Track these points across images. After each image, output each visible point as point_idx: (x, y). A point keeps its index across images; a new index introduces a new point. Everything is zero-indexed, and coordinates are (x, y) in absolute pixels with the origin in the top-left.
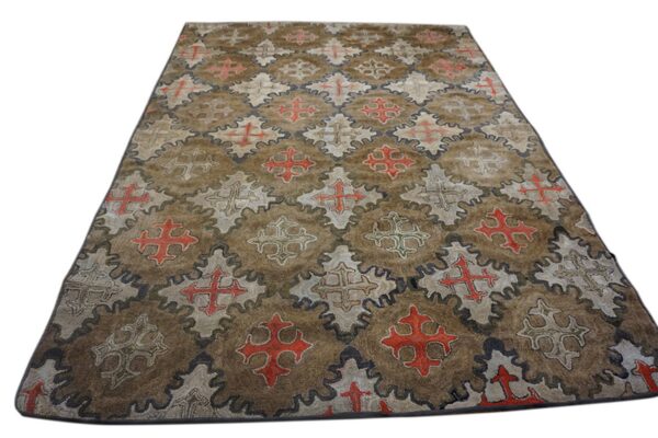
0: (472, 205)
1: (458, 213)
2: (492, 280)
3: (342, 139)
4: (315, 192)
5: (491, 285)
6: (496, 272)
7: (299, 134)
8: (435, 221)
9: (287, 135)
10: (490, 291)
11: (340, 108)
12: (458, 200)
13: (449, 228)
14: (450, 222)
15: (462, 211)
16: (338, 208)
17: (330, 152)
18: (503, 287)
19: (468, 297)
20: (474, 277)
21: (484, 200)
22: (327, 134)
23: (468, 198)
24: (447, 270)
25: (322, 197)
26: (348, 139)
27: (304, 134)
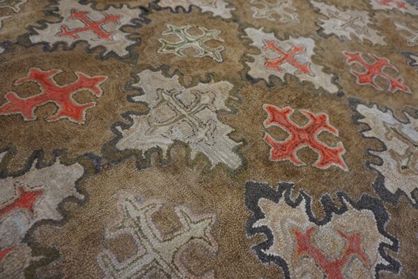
0: (126, 115)
1: (141, 92)
2: (65, 31)
5: (64, 27)
6: (60, 39)
8: (165, 69)
10: (64, 22)
12: (153, 112)
13: (142, 68)
14: (145, 75)
15: (136, 99)
18: (49, 28)
19: (87, 12)
20: (85, 29)
21: (109, 133)
23: (139, 124)
24: (119, 27)
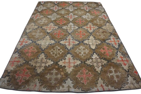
3: (70, 26)
4: (75, 17)
7: (79, 28)
9: (82, 27)
11: (70, 34)
16: (71, 15)
17: (72, 24)
22: (73, 28)
25: (74, 17)
26: (68, 26)
27: (78, 28)
